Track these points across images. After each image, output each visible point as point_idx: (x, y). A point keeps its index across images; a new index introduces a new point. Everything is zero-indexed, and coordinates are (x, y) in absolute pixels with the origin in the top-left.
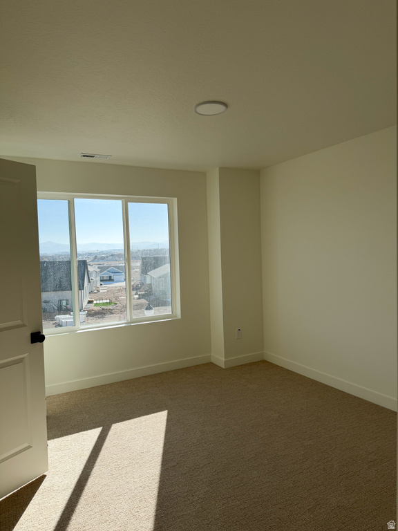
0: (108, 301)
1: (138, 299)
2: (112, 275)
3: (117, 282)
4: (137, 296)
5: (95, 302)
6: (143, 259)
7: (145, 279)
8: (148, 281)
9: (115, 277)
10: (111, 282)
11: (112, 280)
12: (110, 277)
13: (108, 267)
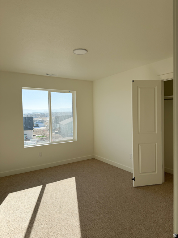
0: (42, 135)
1: (55, 134)
2: (38, 124)
3: (40, 127)
4: (54, 133)
5: (36, 135)
6: (56, 116)
7: (56, 125)
8: (58, 127)
9: (39, 125)
10: (37, 127)
11: (38, 126)
12: (37, 125)
13: (36, 120)
